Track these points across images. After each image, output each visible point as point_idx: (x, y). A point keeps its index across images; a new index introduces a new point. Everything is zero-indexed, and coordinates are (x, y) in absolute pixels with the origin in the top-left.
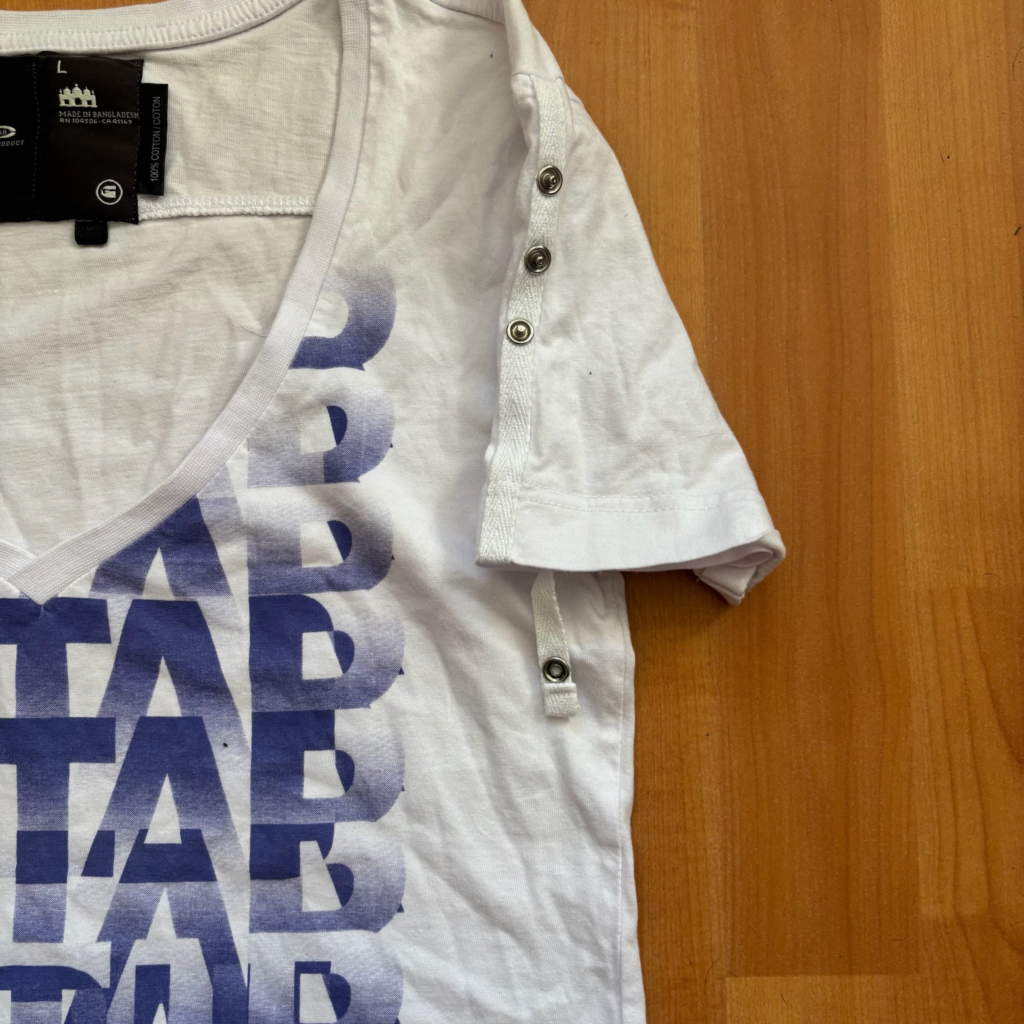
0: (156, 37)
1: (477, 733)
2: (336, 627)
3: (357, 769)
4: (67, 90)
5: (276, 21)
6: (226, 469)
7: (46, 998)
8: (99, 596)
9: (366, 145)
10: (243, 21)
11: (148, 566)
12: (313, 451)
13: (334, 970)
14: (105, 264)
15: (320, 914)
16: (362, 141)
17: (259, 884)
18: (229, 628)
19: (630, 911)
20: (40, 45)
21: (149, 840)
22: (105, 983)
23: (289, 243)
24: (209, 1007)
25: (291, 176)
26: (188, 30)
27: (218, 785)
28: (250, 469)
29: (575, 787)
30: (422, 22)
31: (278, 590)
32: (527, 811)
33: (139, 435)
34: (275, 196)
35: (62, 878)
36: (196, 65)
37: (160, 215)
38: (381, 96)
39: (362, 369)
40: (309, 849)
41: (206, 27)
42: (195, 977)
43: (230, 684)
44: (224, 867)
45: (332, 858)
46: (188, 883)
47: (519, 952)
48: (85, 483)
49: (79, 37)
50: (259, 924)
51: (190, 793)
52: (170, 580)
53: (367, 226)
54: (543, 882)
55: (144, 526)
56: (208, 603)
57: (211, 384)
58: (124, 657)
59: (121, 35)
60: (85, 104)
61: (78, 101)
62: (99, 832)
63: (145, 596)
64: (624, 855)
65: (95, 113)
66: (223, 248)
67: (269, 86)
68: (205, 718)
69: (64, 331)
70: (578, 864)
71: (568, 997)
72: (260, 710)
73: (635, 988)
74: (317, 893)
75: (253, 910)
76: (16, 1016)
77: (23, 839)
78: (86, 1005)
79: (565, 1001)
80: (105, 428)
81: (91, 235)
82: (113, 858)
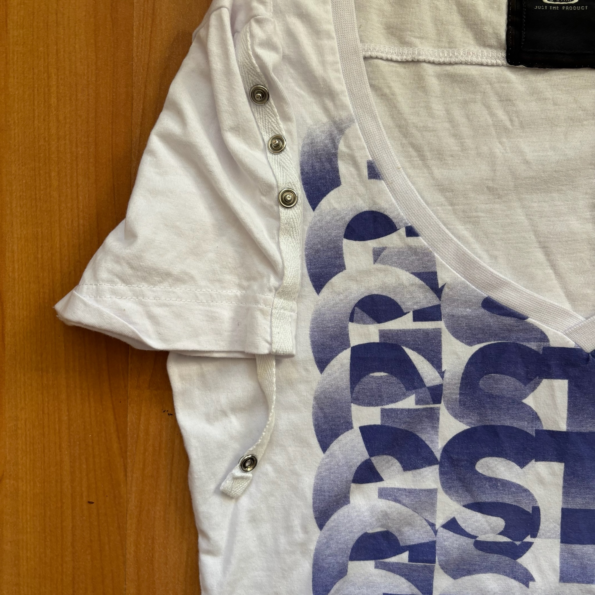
77: (567, 514)
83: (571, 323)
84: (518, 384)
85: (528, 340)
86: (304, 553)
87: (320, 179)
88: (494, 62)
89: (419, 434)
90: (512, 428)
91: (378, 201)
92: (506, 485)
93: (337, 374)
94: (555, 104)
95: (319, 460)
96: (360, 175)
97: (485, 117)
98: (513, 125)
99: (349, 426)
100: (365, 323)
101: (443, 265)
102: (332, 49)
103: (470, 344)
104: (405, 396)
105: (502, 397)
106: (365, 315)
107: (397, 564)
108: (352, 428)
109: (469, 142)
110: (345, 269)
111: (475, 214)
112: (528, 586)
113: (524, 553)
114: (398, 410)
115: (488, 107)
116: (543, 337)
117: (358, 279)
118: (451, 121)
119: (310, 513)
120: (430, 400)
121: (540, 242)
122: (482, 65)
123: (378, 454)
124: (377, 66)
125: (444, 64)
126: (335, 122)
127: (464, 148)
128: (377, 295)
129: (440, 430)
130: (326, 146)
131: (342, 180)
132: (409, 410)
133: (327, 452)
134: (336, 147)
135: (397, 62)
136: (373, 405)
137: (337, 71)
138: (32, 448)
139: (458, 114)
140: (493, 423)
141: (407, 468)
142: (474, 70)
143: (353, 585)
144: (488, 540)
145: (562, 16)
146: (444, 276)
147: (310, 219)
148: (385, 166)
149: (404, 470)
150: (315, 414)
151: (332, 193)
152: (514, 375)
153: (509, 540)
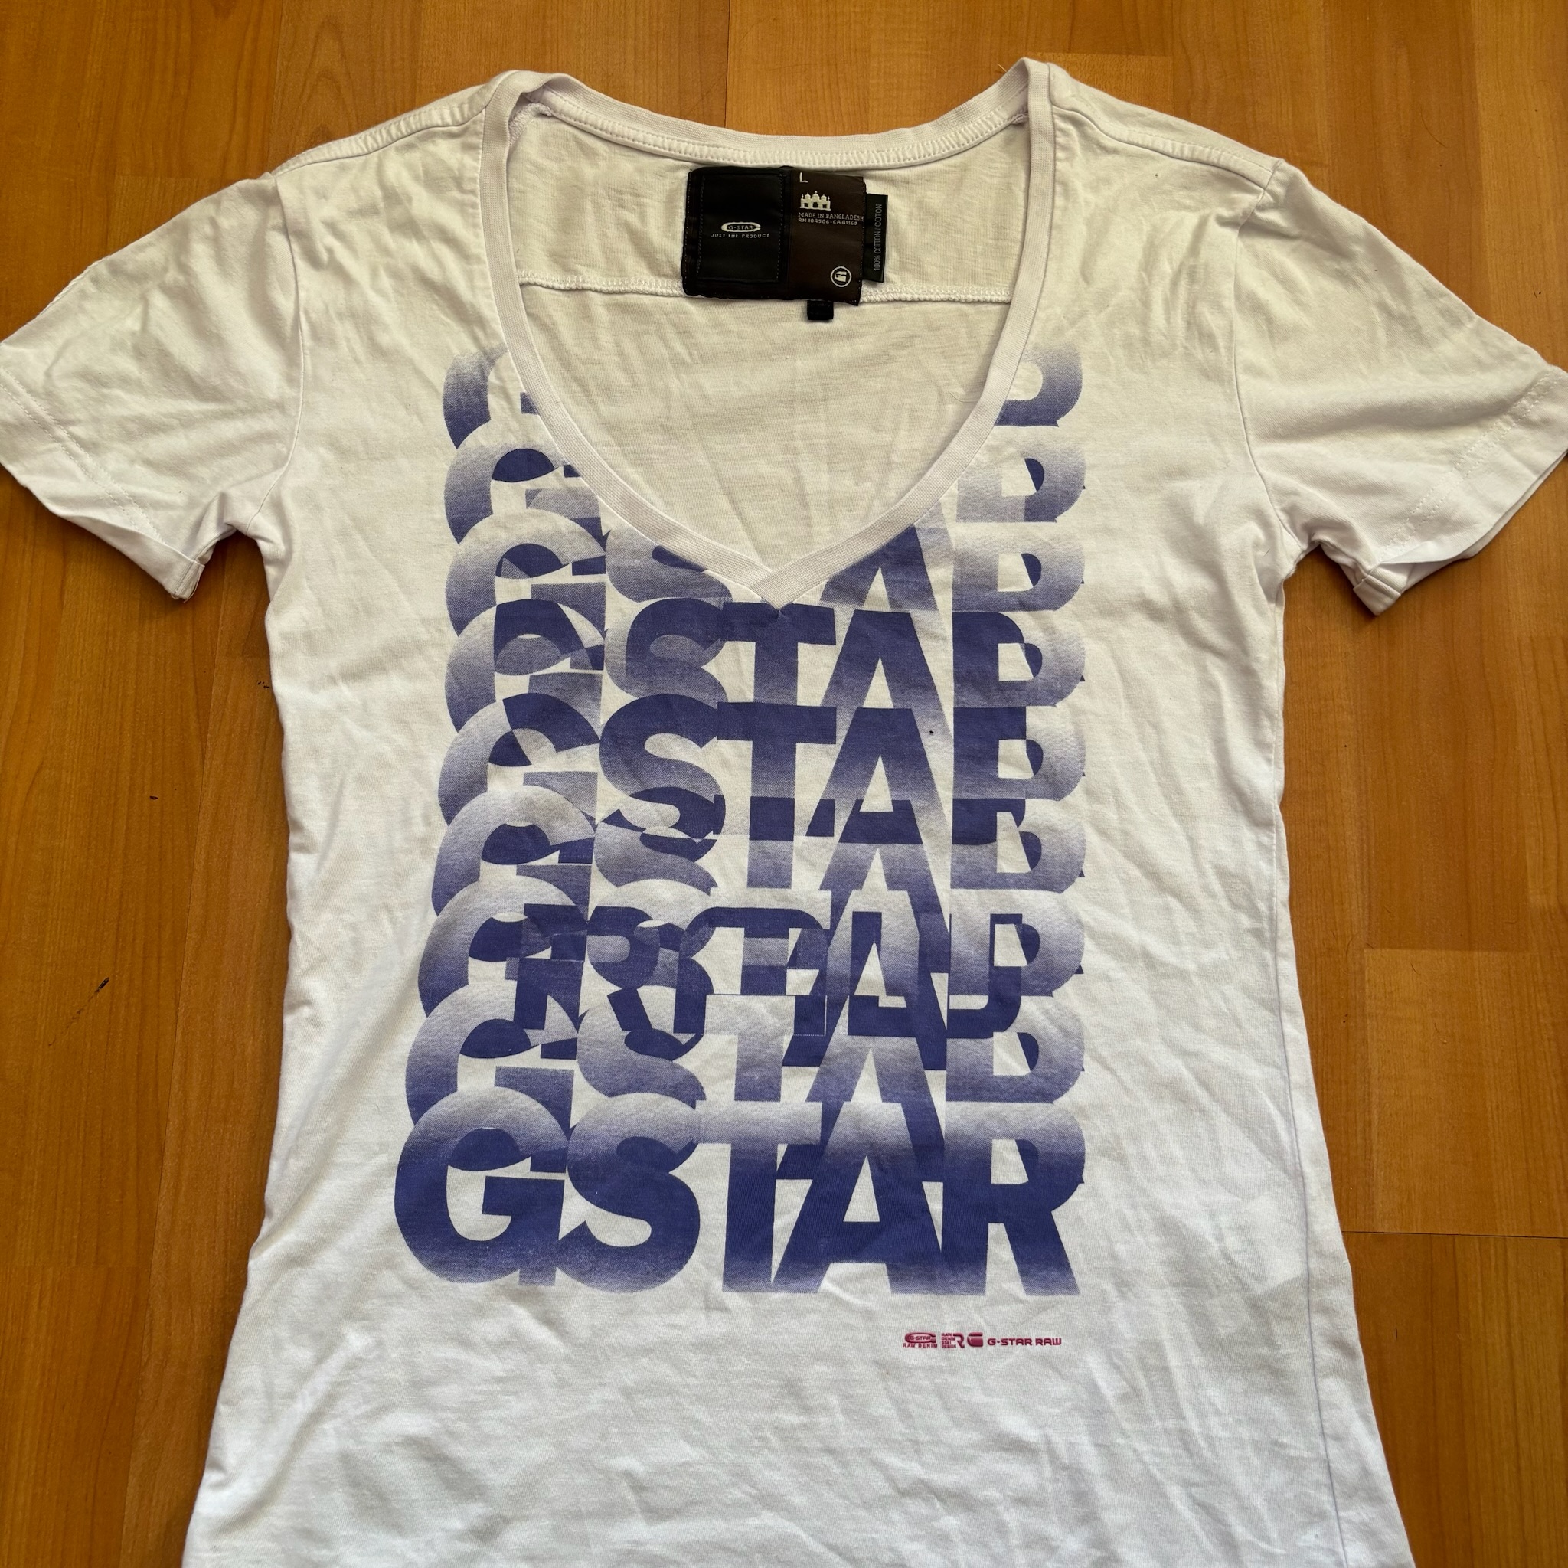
0: (877, 159)
1: (1148, 731)
2: (1026, 641)
3: (1045, 755)
4: (808, 195)
5: (974, 149)
6: (939, 504)
7: (775, 935)
8: (827, 605)
9: (1053, 247)
10: (949, 149)
11: (871, 581)
12: (1014, 494)
13: (1025, 921)
14: (831, 336)
15: (1013, 875)
16: (1049, 244)
17: (963, 850)
18: (935, 637)
19: (1284, 878)
20: (781, 161)
21: (864, 809)
22: (826, 924)
23: (987, 326)
24: (915, 948)
25: (987, 271)
26: (904, 155)
27: (927, 764)
28: (959, 505)
29: (1235, 776)
30: (1099, 151)
31: (978, 607)
32: (1193, 796)
33: (859, 477)
34: (975, 287)
35: (789, 837)
36: (908, 183)
37: (878, 299)
38: (1065, 209)
39: (1056, 426)
40: (1004, 818)
41: (919, 152)
42: (903, 923)
43: (937, 683)
44: (929, 835)
45: (1024, 827)
46: (897, 845)
47: (1185, 914)
48: (814, 513)
49: (814, 156)
50: (958, 882)
51: (901, 771)
52: (889, 594)
53: (1058, 310)
54: (1206, 856)
55: (869, 547)
56: (919, 616)
57: (923, 438)
58: (845, 659)
59: (847, 157)
60: (821, 208)
61: (816, 205)
62: (821, 800)
63: (866, 607)
64: (1278, 832)
65: (827, 215)
66: (932, 327)
67: (968, 199)
68: (914, 709)
69: (798, 389)
70: (1236, 842)
71: (1228, 954)
72: (961, 705)
73: (1287, 945)
74: (1010, 857)
75: (953, 870)
76: (748, 950)
77: (757, 803)
78: (809, 942)
79: (1226, 957)
80: (830, 470)
81: (819, 312)
82: (833, 821)
83: (757, 576)
84: (695, 646)
85: (707, 596)
86: (425, 854)
87: (467, 414)
88: (670, 292)
89: (576, 708)
90: (689, 699)
91: (531, 436)
92: (682, 766)
93: (478, 637)
94: (741, 337)
95: (451, 740)
96: (512, 409)
97: (660, 351)
98: (692, 359)
99: (490, 699)
100: (514, 577)
101: (606, 510)
102: (483, 275)
103: (638, 600)
104: (559, 659)
105: (676, 661)
106: (515, 567)
107: (546, 867)
109: (641, 378)
110: (491, 514)
111: (647, 456)
112: (709, 894)
113: (704, 852)
114: (550, 675)
115: (664, 339)
116: (725, 591)
117: (508, 525)
118: (621, 353)
119: (434, 800)
120: (589, 664)
121: (724, 488)
122: (656, 295)
123: (522, 727)
124: (536, 293)
125: (614, 293)
126: (485, 353)
127: (635, 383)
128: (530, 545)
129: (602, 702)
130: (474, 378)
131: (492, 415)
132: (562, 674)
133: (462, 730)
134: (485, 379)
135: (559, 290)
136: (521, 674)
137: (488, 297)
138: (84, 730)
140: (665, 692)
141: (560, 747)
142: (647, 300)
143: (487, 897)
144: (659, 834)
145: (742, 245)
146: (608, 522)
147: (452, 457)
148: (542, 400)
149: (557, 751)
150: (448, 685)
151: (479, 429)
152: (690, 635)
153: (685, 836)
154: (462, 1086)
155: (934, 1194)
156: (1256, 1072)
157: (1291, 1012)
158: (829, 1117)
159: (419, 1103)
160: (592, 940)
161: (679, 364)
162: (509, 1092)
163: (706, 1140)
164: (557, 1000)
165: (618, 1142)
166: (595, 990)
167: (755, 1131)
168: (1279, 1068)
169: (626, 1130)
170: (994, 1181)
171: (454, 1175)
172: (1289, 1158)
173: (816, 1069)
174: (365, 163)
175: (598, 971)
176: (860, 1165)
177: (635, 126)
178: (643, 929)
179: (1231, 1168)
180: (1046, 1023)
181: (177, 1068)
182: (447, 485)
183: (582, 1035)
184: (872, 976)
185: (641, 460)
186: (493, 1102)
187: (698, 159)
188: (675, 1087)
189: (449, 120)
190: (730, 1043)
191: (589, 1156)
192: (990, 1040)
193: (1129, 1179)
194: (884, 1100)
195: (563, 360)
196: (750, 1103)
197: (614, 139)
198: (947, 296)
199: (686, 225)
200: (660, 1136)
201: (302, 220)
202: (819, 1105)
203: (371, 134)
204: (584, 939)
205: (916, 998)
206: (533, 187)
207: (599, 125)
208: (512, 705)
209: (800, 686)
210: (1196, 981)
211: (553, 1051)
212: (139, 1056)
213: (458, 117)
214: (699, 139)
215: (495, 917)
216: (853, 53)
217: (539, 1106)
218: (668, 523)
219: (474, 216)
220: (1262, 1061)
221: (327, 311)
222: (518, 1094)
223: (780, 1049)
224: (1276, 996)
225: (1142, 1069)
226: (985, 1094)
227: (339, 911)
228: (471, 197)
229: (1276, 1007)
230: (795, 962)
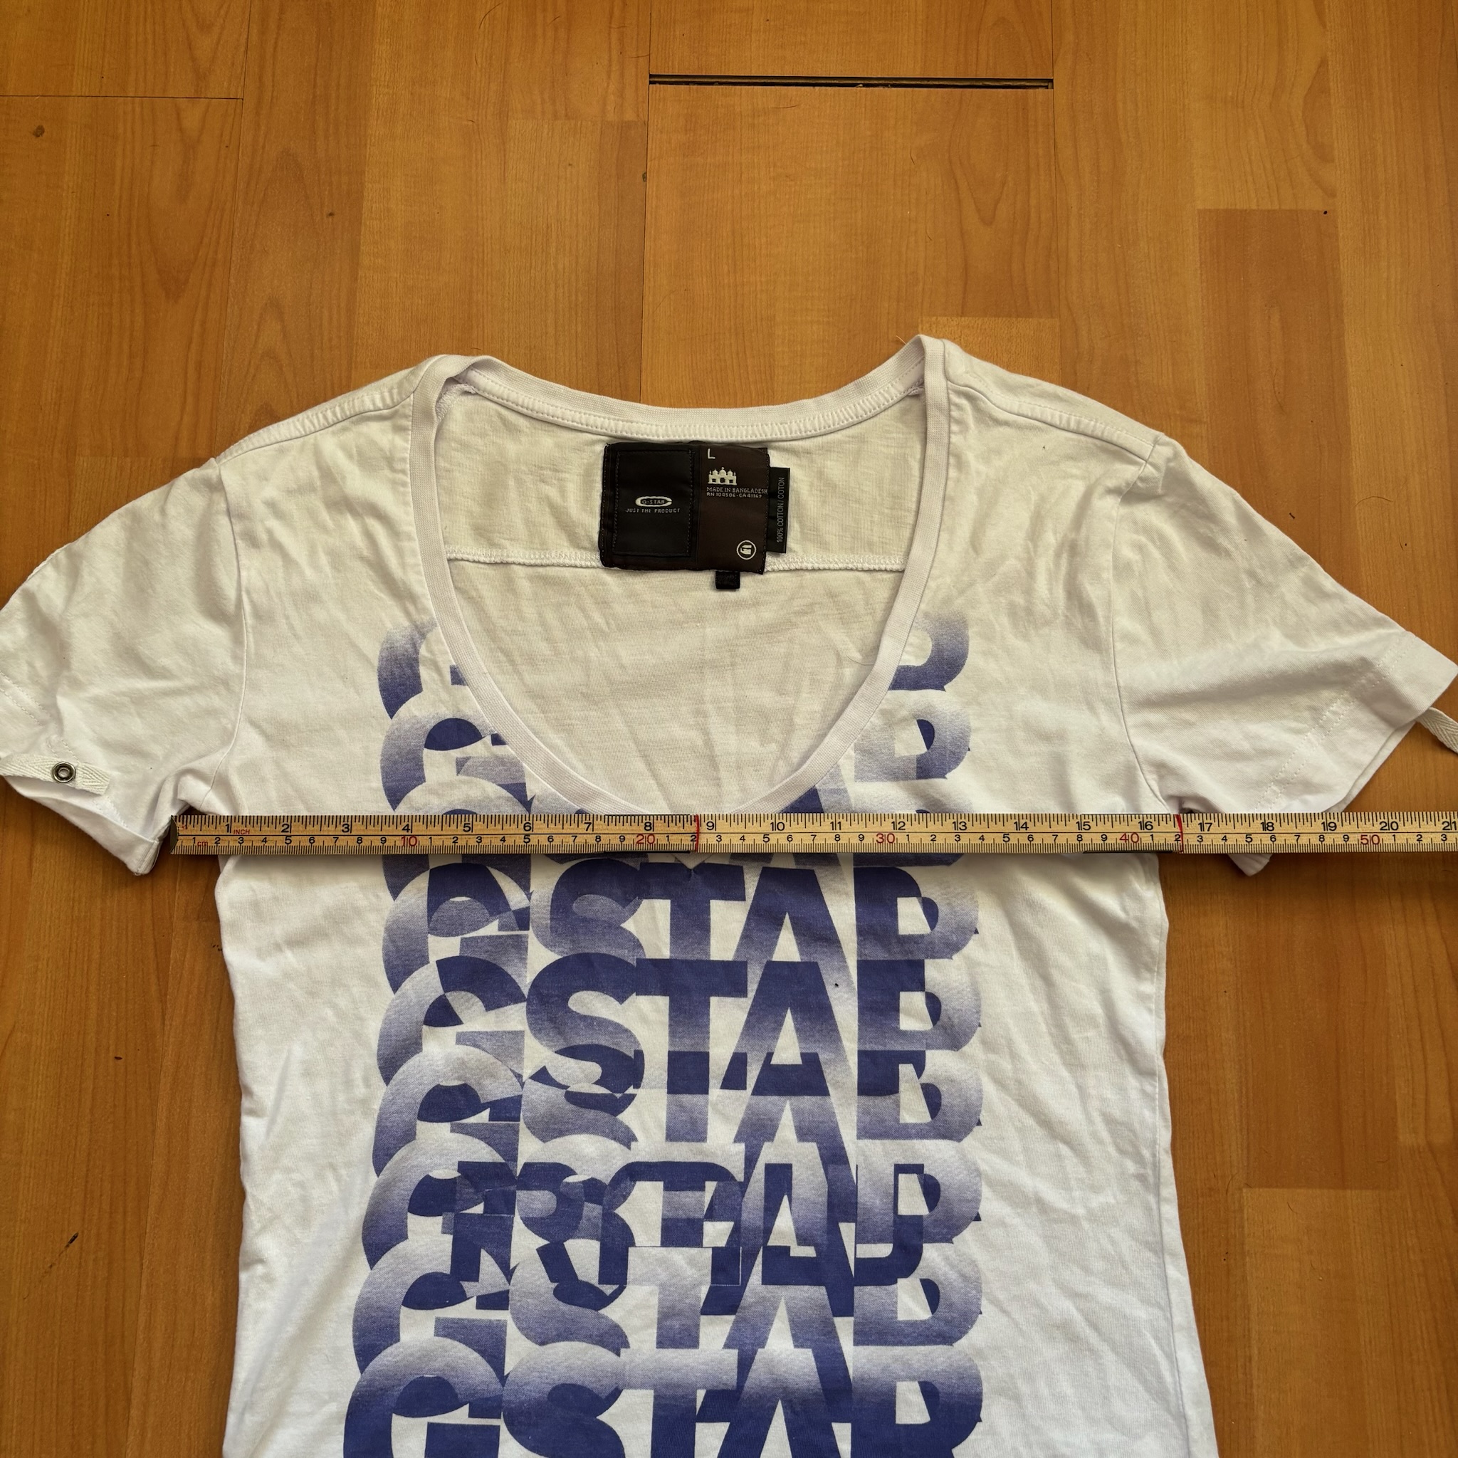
0: (780, 432)
1: (1039, 983)
2: (924, 895)
3: (943, 1007)
4: (715, 472)
5: (872, 420)
6: (838, 766)
7: (692, 1189)
8: (737, 865)
9: (945, 518)
10: (847, 420)
12: (906, 754)
13: (926, 1171)
14: (739, 605)
15: (914, 1125)
16: (942, 515)
17: (864, 1099)
18: (838, 894)
19: (1166, 1127)
20: (690, 435)
21: (775, 1061)
22: (740, 1177)
23: (882, 594)
24: (824, 1199)
25: (883, 540)
26: (805, 427)
27: (832, 1017)
28: (856, 767)
29: (1120, 1027)
30: (990, 423)
31: (878, 865)
32: (1081, 1046)
33: (764, 738)
34: (872, 556)
35: (705, 1091)
36: (808, 453)
37: (781, 568)
38: (958, 481)
39: (944, 690)
40: (906, 1070)
41: (820, 424)
42: (813, 1174)
43: (841, 936)
44: (837, 1085)
45: (925, 1078)
46: (806, 1097)
47: (1075, 1160)
48: (723, 774)
49: (720, 430)
50: (866, 1132)
51: (808, 1023)
53: (948, 580)
54: (1094, 1104)
56: (823, 874)
57: (823, 700)
58: (754, 913)
59: (753, 430)
60: (727, 483)
61: (723, 480)
62: (735, 1054)
63: (773, 867)
64: (1161, 1084)
65: (734, 489)
66: (832, 595)
67: (866, 470)
68: (820, 963)
69: (708, 657)
70: (1122, 1090)
71: (1115, 1198)
72: (863, 958)
73: (1169, 1191)
74: (912, 1108)
75: (859, 1121)
76: (667, 1203)
77: (674, 1058)
78: (724, 1195)
79: (1113, 1201)
80: (738, 732)
81: (728, 582)
82: (745, 1074)
84: (614, 905)
86: (365, 1114)
87: (400, 685)
88: (589, 564)
89: (504, 968)
90: (610, 956)
91: (462, 707)
92: (603, 1023)
93: (413, 901)
94: (654, 606)
95: (389, 1002)
96: (443, 681)
97: (580, 621)
98: (609, 628)
99: (424, 960)
101: (531, 776)
102: (413, 553)
103: (561, 862)
104: (488, 922)
105: (596, 921)
107: (477, 1124)
108: (428, 962)
109: (562, 646)
110: (425, 781)
111: (568, 722)
112: (629, 1148)
113: (625, 1107)
114: (479, 937)
117: (440, 792)
118: (543, 623)
119: (373, 1062)
120: (515, 925)
121: (640, 751)
122: (576, 567)
123: (454, 990)
124: (463, 568)
125: (536, 566)
126: (416, 627)
127: (557, 653)
128: (460, 809)
129: (528, 961)
130: (407, 651)
131: (423, 686)
132: (490, 937)
133: (399, 992)
134: (417, 652)
135: (484, 563)
136: (452, 936)
137: (418, 573)
138: (52, 994)
139: (550, 616)
140: (587, 951)
141: (490, 1005)
142: (567, 573)
143: (424, 1154)
144: (582, 1090)
145: (653, 519)
146: (533, 788)
147: (387, 728)
148: (469, 672)
149: (487, 1010)
150: (385, 949)
151: (412, 700)
152: (609, 895)
153: (606, 1091)
154: (405, 1336)
155: (843, 1433)
156: (1141, 1313)
157: (1173, 1255)
158: (745, 1364)
159: (365, 1353)
160: (521, 1195)
161: (599, 634)
162: (448, 1342)
163: (630, 1387)
164: (490, 1253)
165: (548, 1388)
166: (525, 1243)
167: (676, 1377)
168: (1162, 1309)
169: (556, 1377)
170: (898, 1421)
171: (398, 1422)
172: (1172, 1399)
173: (732, 1318)
174: (303, 445)
175: (527, 1225)
176: (774, 1409)
177: (553, 401)
178: (568, 1184)
179: (1119, 1407)
180: (947, 1269)
181: (142, 1319)
182: (383, 755)
183: (516, 1287)
184: (784, 1228)
185: (563, 727)
186: (432, 1351)
187: (614, 433)
188: (601, 1336)
189: (380, 404)
190: (651, 1293)
191: (522, 1403)
192: (894, 1286)
193: (1023, 1417)
194: (796, 1346)
195: (490, 632)
196: (671, 1350)
197: (535, 415)
198: (844, 566)
199: (602, 500)
200: (588, 1382)
201: (244, 504)
202: (736, 1352)
203: (308, 417)
204: (514, 1194)
205: (825, 1248)
206: (459, 464)
207: (520, 403)
208: (445, 966)
209: (713, 941)
210: (1086, 1225)
211: (486, 1302)
212: (107, 1308)
213: (388, 401)
214: (614, 414)
215: (431, 1174)
216: (759, 323)
217: (476, 1355)
218: (588, 788)
219: (404, 494)
220: (1146, 1301)
221: (268, 591)
222: (456, 1343)
223: (698, 1298)
224: (1159, 1239)
225: (1036, 1311)
226: (890, 1338)
227: (288, 1170)
228: (400, 476)
229: (1159, 1249)
230: (711, 1215)
